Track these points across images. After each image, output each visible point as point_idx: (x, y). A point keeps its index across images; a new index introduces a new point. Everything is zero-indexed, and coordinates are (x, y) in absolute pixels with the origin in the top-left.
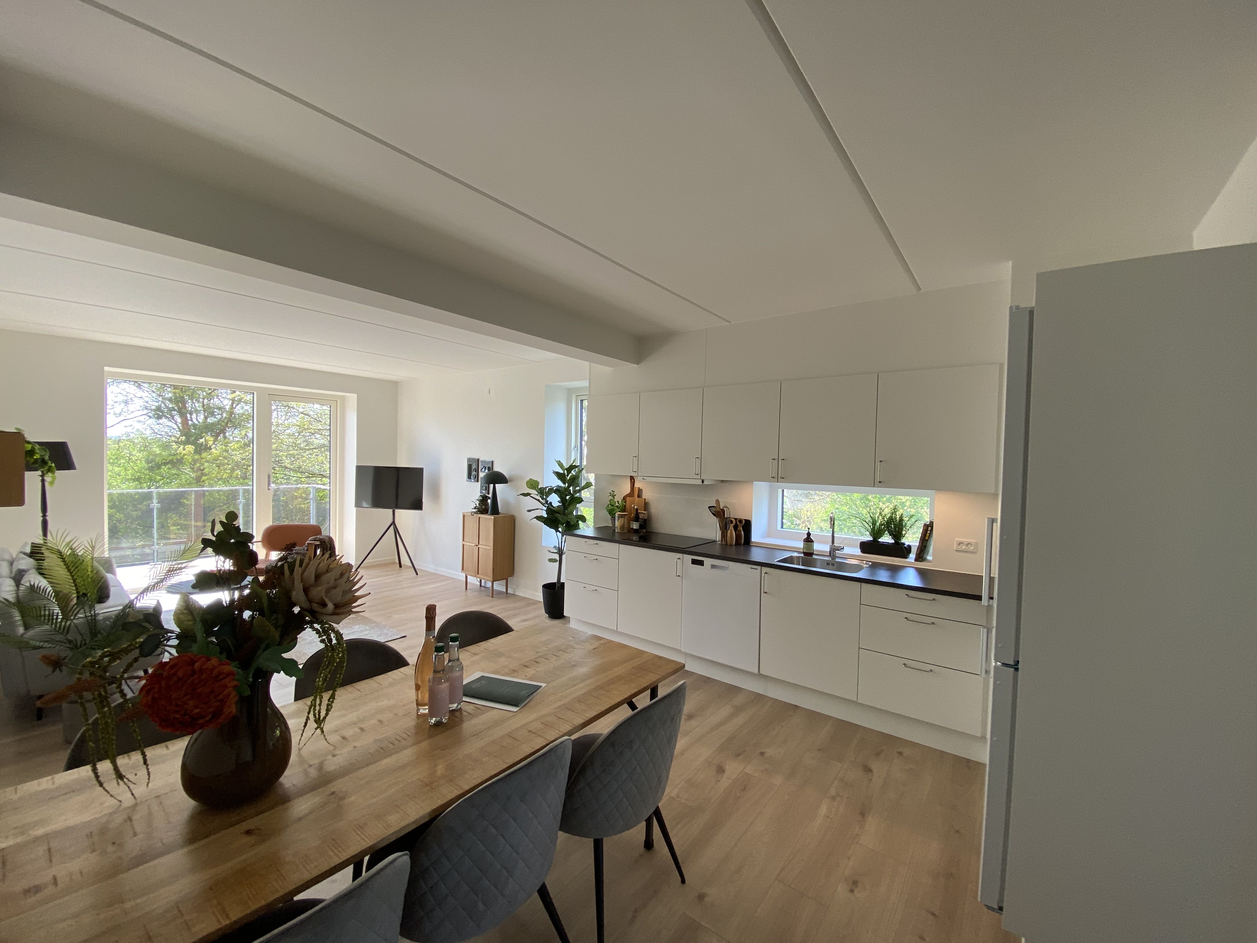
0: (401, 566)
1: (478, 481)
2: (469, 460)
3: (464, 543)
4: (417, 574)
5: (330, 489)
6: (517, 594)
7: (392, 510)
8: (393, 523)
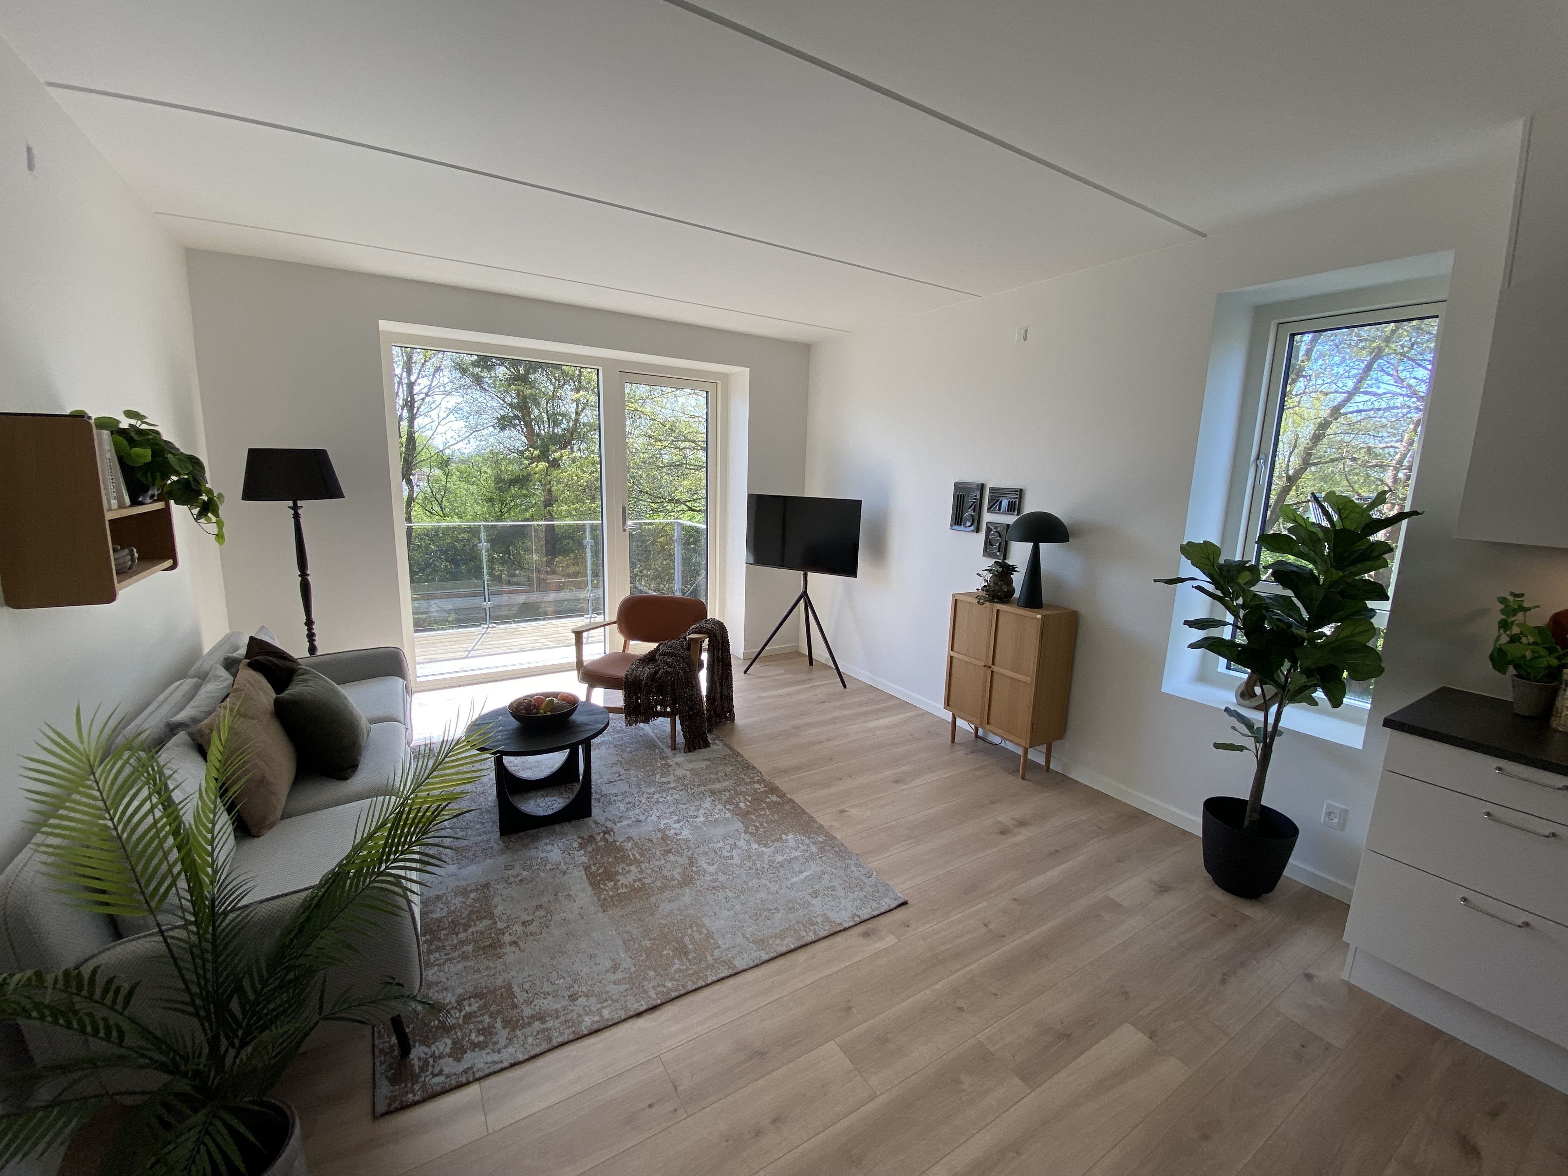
0: (811, 663)
1: (978, 530)
2: (958, 487)
3: (952, 654)
4: (845, 687)
5: (707, 529)
6: (1073, 775)
7: (803, 572)
8: (805, 595)
